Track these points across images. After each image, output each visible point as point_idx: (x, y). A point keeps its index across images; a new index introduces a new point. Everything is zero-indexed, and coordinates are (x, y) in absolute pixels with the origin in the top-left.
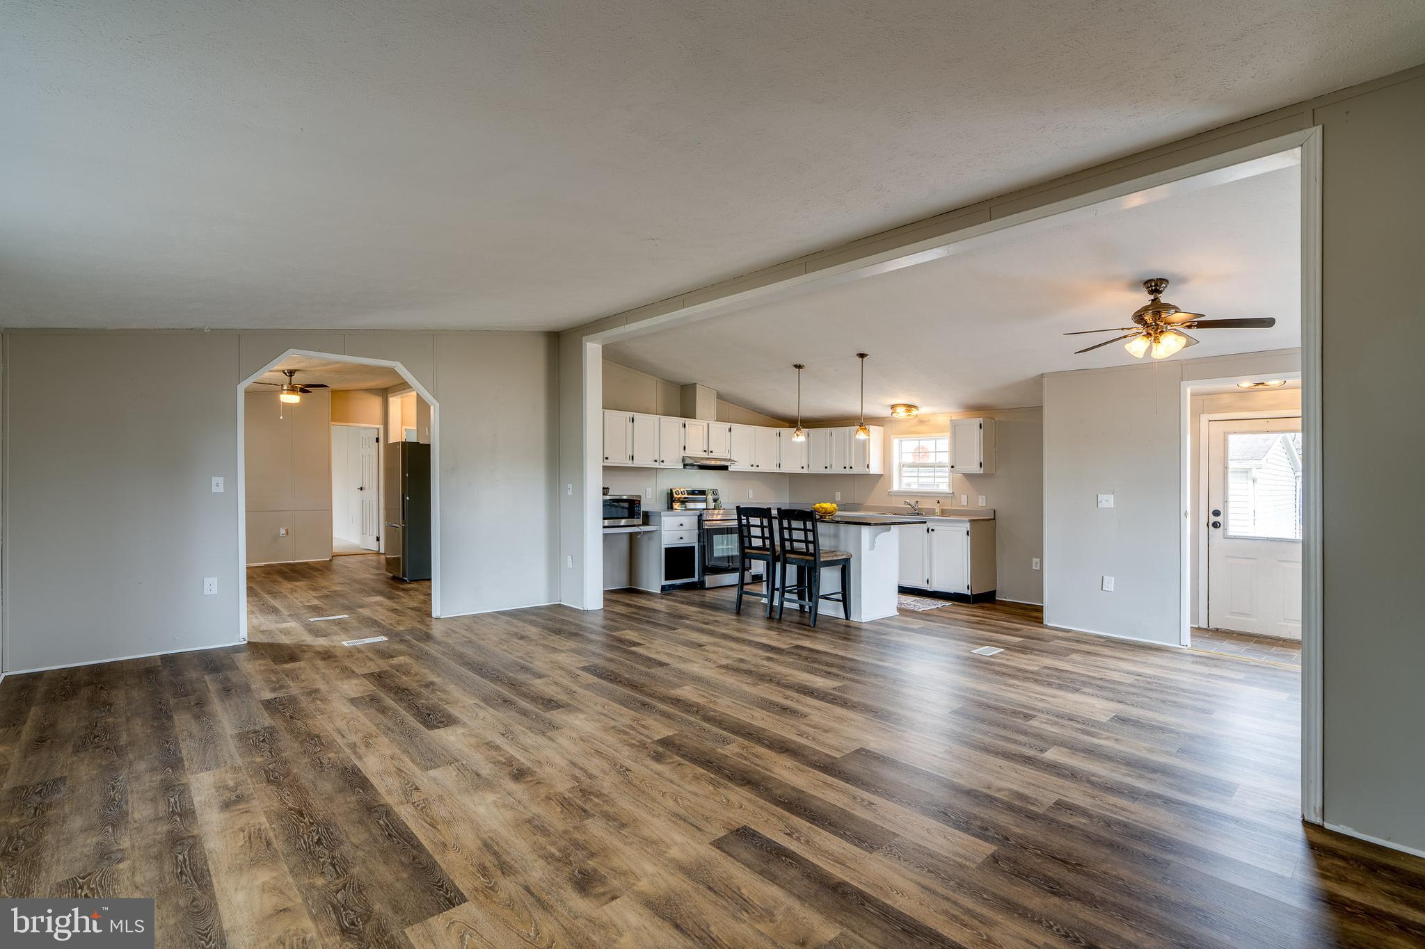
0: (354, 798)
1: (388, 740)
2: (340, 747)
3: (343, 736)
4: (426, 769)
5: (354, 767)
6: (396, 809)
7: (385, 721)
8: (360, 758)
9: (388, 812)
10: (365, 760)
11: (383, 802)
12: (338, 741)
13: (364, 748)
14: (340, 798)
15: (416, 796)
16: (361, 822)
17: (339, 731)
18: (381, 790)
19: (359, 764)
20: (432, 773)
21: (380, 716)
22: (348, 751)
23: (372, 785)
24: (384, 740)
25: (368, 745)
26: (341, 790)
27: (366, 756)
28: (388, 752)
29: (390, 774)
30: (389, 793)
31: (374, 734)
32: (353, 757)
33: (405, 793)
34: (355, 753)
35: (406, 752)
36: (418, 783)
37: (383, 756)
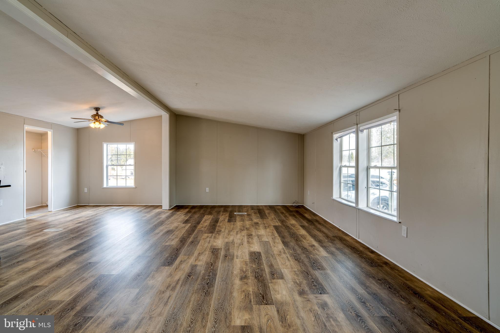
0: (286, 240)
1: (274, 252)
2: (288, 253)
3: (287, 257)
4: (268, 242)
5: (285, 247)
6: (278, 236)
7: (272, 260)
8: (283, 249)
9: (280, 236)
10: (282, 248)
11: (280, 238)
12: (289, 256)
13: (282, 251)
14: (289, 241)
15: (273, 237)
16: (285, 236)
17: (289, 260)
18: (280, 240)
19: (284, 247)
20: (267, 240)
21: (273, 264)
22: (286, 252)
23: (282, 241)
24: (275, 252)
25: (280, 252)
26: (288, 242)
27: (282, 249)
28: (275, 248)
29: (277, 243)
30: (278, 239)
31: (277, 255)
32: (285, 249)
33: (275, 238)
34: (284, 250)
35: (271, 247)
36: (271, 239)
37: (277, 247)
